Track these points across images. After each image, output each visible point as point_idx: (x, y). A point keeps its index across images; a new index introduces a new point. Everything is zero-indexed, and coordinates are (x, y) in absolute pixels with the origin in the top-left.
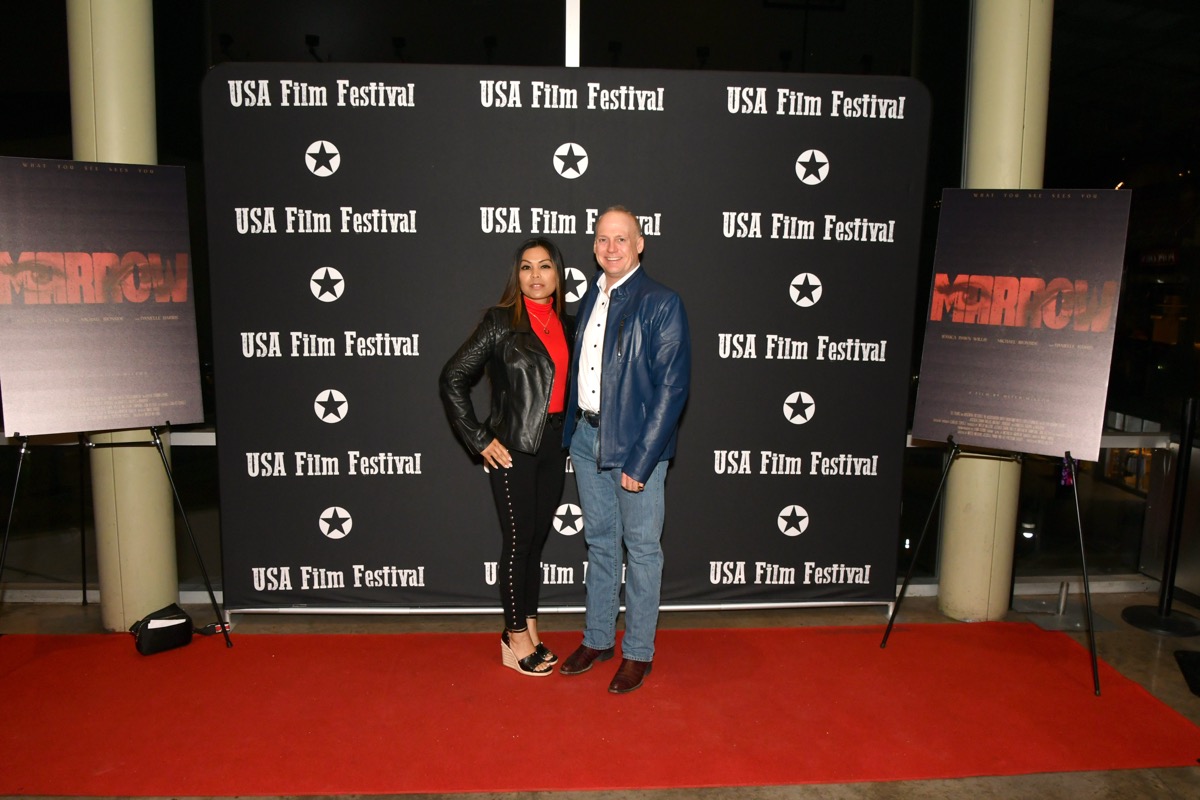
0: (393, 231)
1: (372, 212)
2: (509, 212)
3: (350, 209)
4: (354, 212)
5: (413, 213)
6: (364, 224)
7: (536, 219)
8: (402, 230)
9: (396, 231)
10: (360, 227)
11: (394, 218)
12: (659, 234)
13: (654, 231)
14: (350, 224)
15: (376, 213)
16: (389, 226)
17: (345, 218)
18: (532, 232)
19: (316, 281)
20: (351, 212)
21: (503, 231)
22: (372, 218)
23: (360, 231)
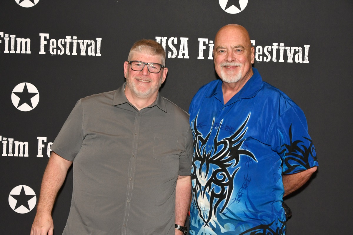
0: (82, 54)
1: (65, 39)
2: (179, 41)
3: (47, 35)
4: (50, 38)
5: (99, 40)
6: (58, 48)
7: (202, 48)
8: (90, 54)
9: (85, 54)
10: (55, 50)
11: (83, 43)
12: (308, 62)
13: (303, 59)
14: (47, 47)
15: (68, 38)
16: (79, 50)
17: (43, 43)
18: (199, 58)
19: (16, 94)
20: (48, 38)
21: (174, 57)
22: (66, 43)
23: (55, 53)
